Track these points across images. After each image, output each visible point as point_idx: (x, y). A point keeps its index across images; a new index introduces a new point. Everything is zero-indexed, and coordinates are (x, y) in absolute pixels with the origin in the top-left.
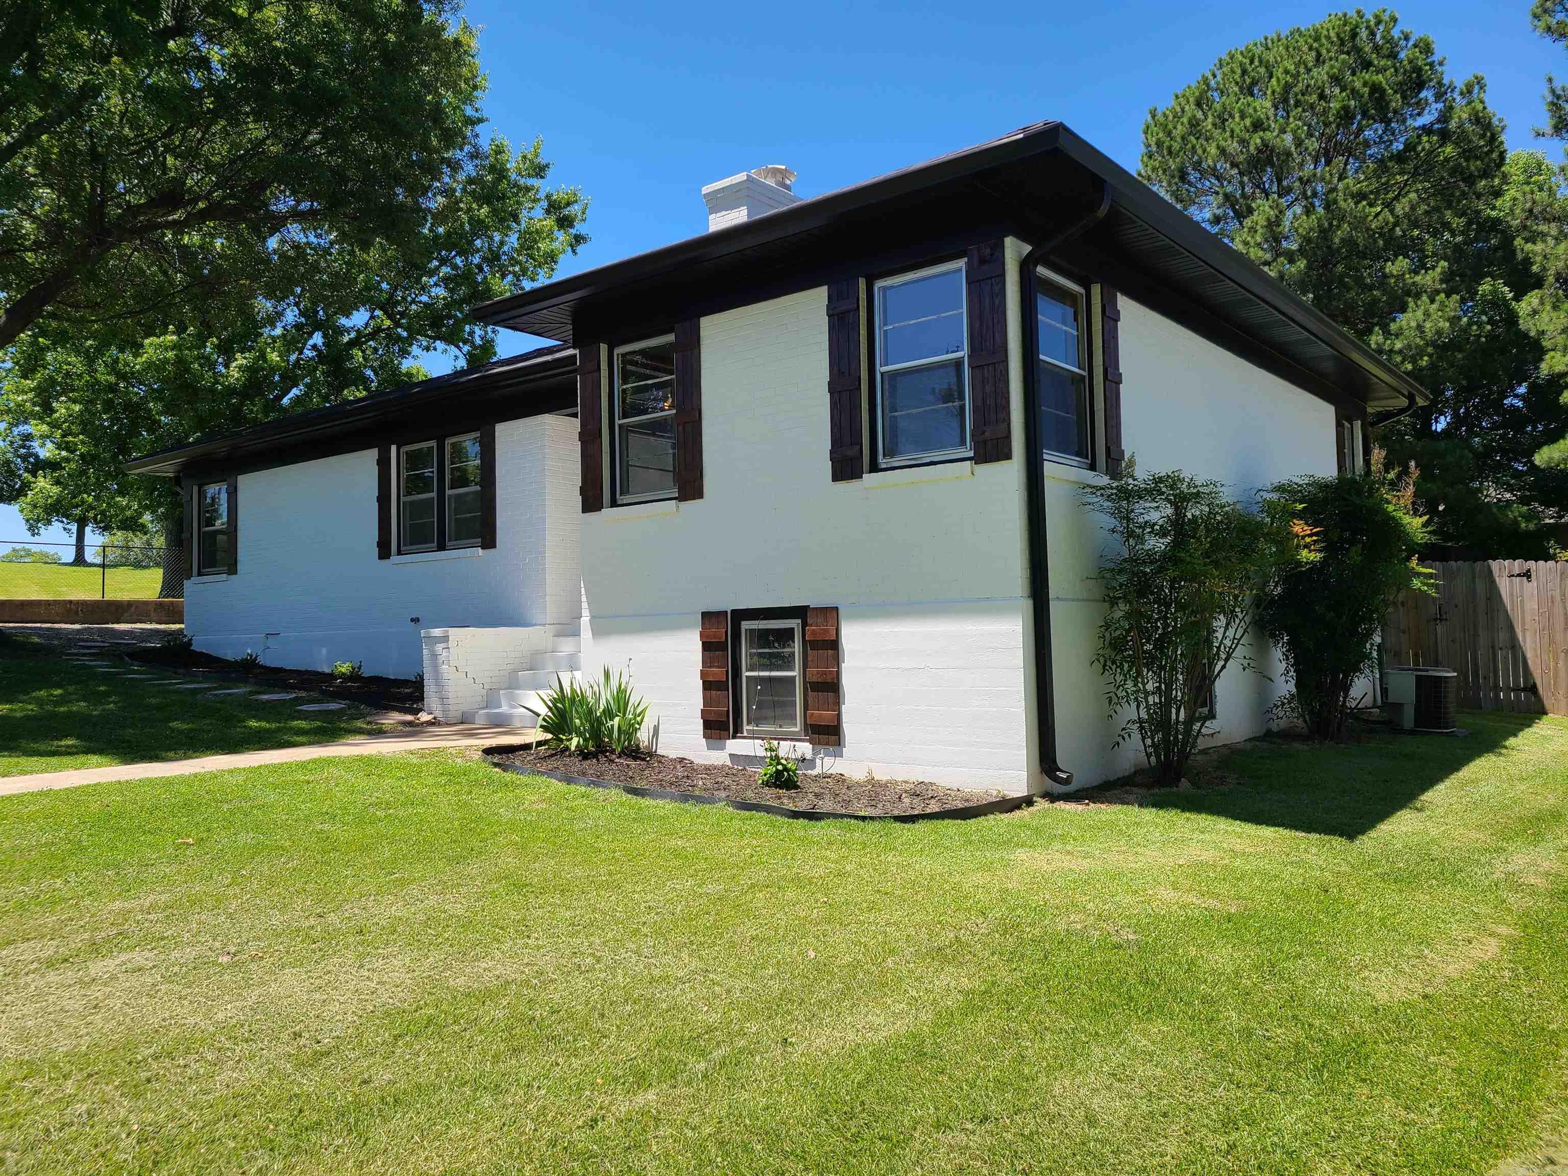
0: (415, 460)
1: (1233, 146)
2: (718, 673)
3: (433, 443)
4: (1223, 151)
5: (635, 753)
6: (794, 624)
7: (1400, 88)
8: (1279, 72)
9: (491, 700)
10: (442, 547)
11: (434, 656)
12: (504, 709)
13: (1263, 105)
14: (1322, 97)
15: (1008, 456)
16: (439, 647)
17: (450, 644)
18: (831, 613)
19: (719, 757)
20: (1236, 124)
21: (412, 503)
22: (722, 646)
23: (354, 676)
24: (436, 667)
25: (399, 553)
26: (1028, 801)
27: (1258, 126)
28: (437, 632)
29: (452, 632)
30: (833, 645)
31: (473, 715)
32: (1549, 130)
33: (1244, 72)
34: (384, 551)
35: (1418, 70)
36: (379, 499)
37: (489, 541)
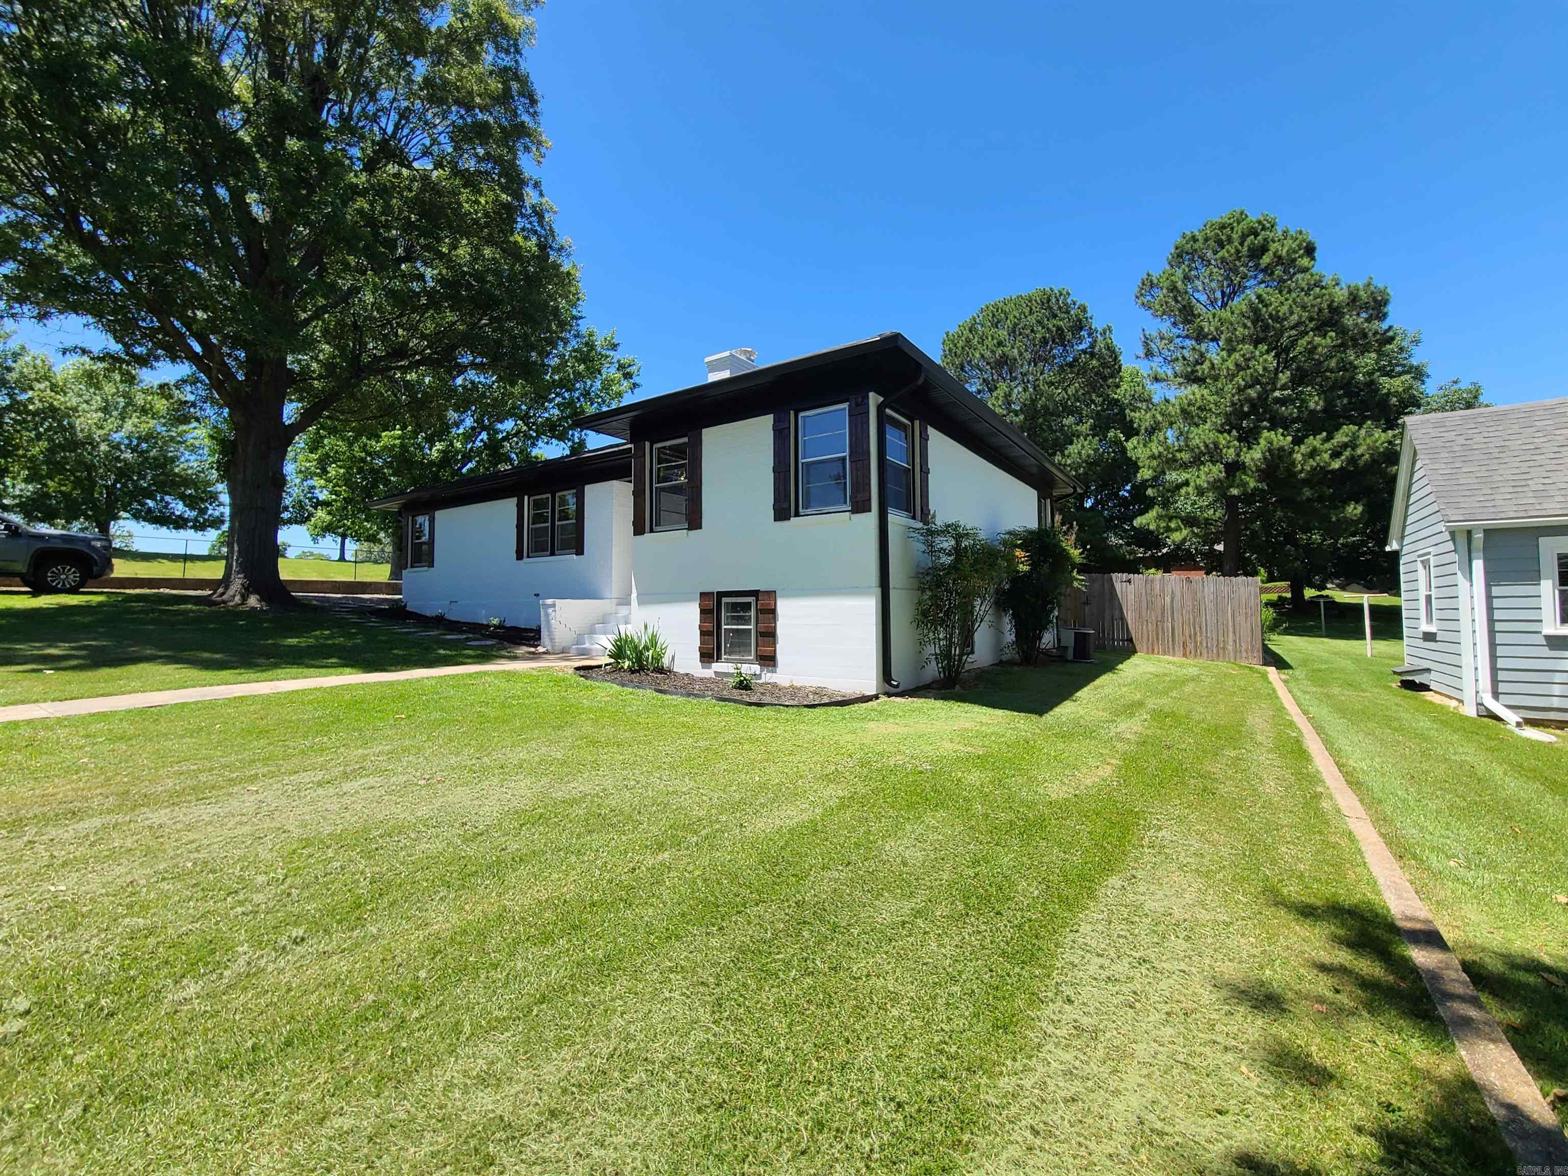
0: (537, 505)
1: (988, 354)
2: (708, 626)
3: (549, 495)
4: (982, 356)
5: (661, 670)
6: (751, 599)
7: (1071, 329)
8: (1011, 317)
9: (579, 640)
10: (553, 554)
11: (547, 615)
12: (587, 645)
13: (1003, 333)
14: (1032, 331)
15: (870, 511)
16: (550, 610)
17: (557, 608)
18: (772, 594)
19: (708, 673)
20: (989, 342)
21: (536, 529)
22: (711, 611)
23: (500, 626)
24: (548, 621)
25: (528, 557)
26: (877, 697)
27: (1000, 344)
28: (549, 601)
29: (558, 602)
30: (773, 612)
31: (569, 648)
32: (1142, 355)
33: (994, 316)
34: (520, 556)
35: (1080, 321)
36: (517, 526)
37: (580, 551)
